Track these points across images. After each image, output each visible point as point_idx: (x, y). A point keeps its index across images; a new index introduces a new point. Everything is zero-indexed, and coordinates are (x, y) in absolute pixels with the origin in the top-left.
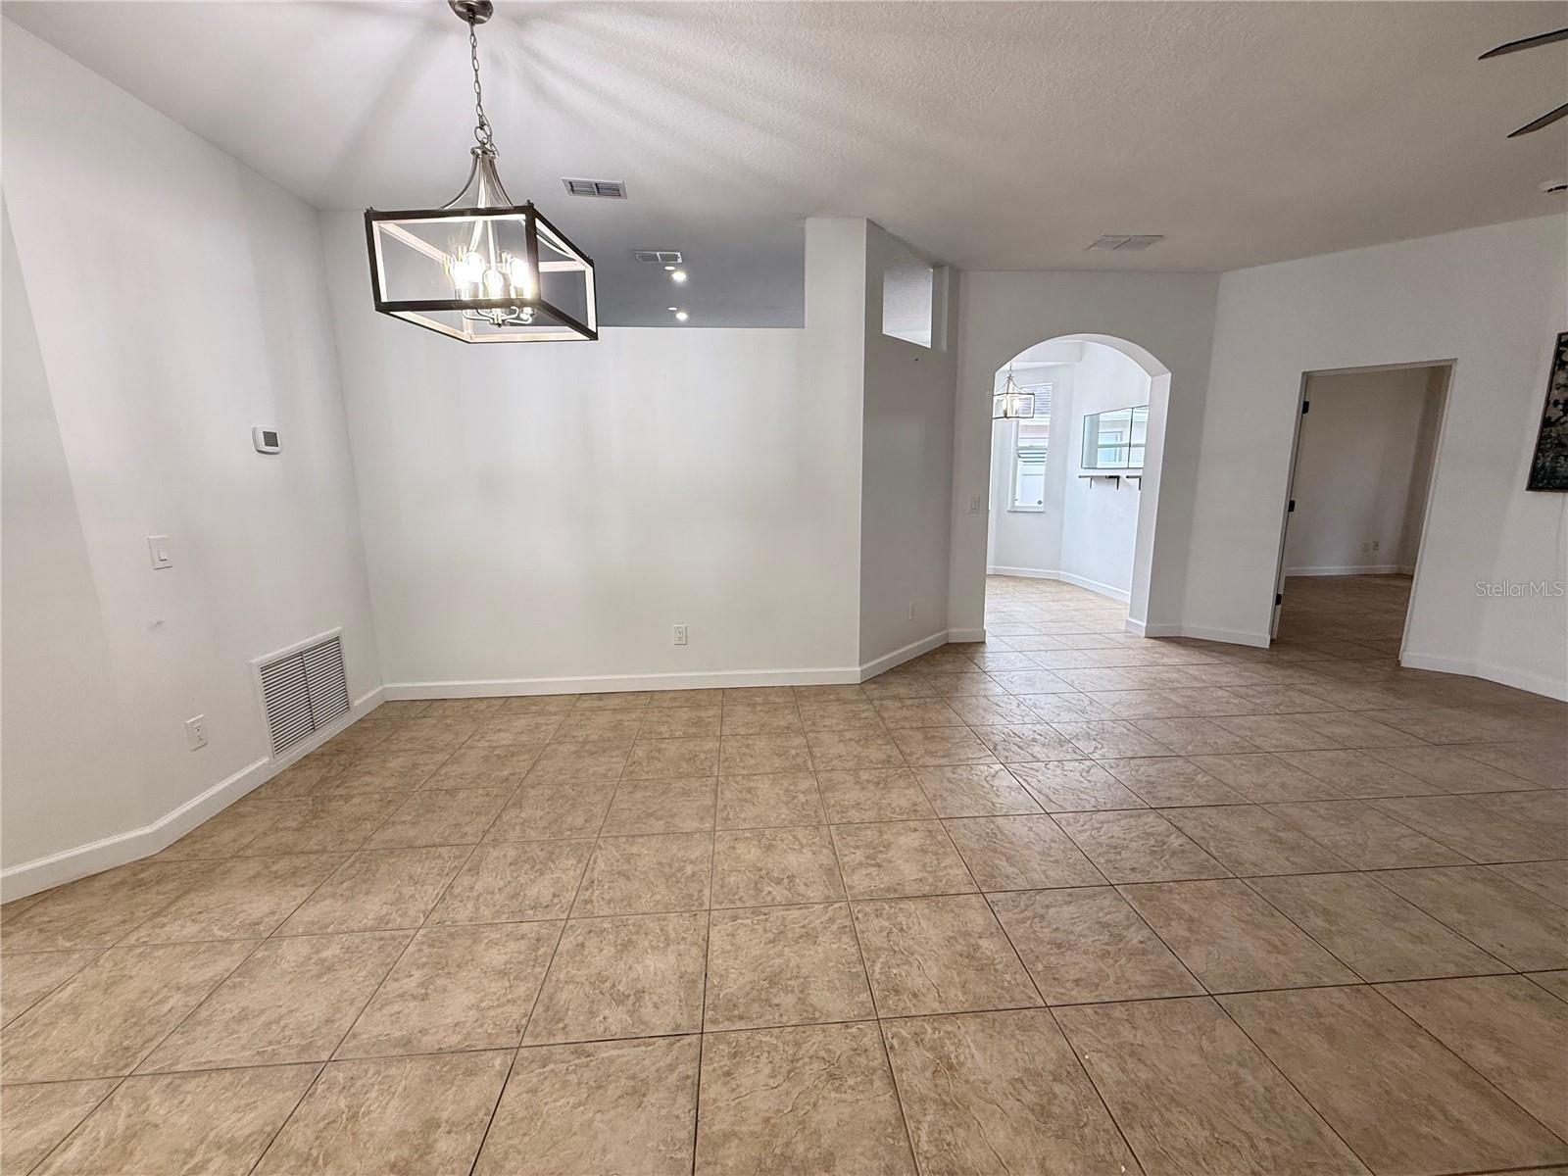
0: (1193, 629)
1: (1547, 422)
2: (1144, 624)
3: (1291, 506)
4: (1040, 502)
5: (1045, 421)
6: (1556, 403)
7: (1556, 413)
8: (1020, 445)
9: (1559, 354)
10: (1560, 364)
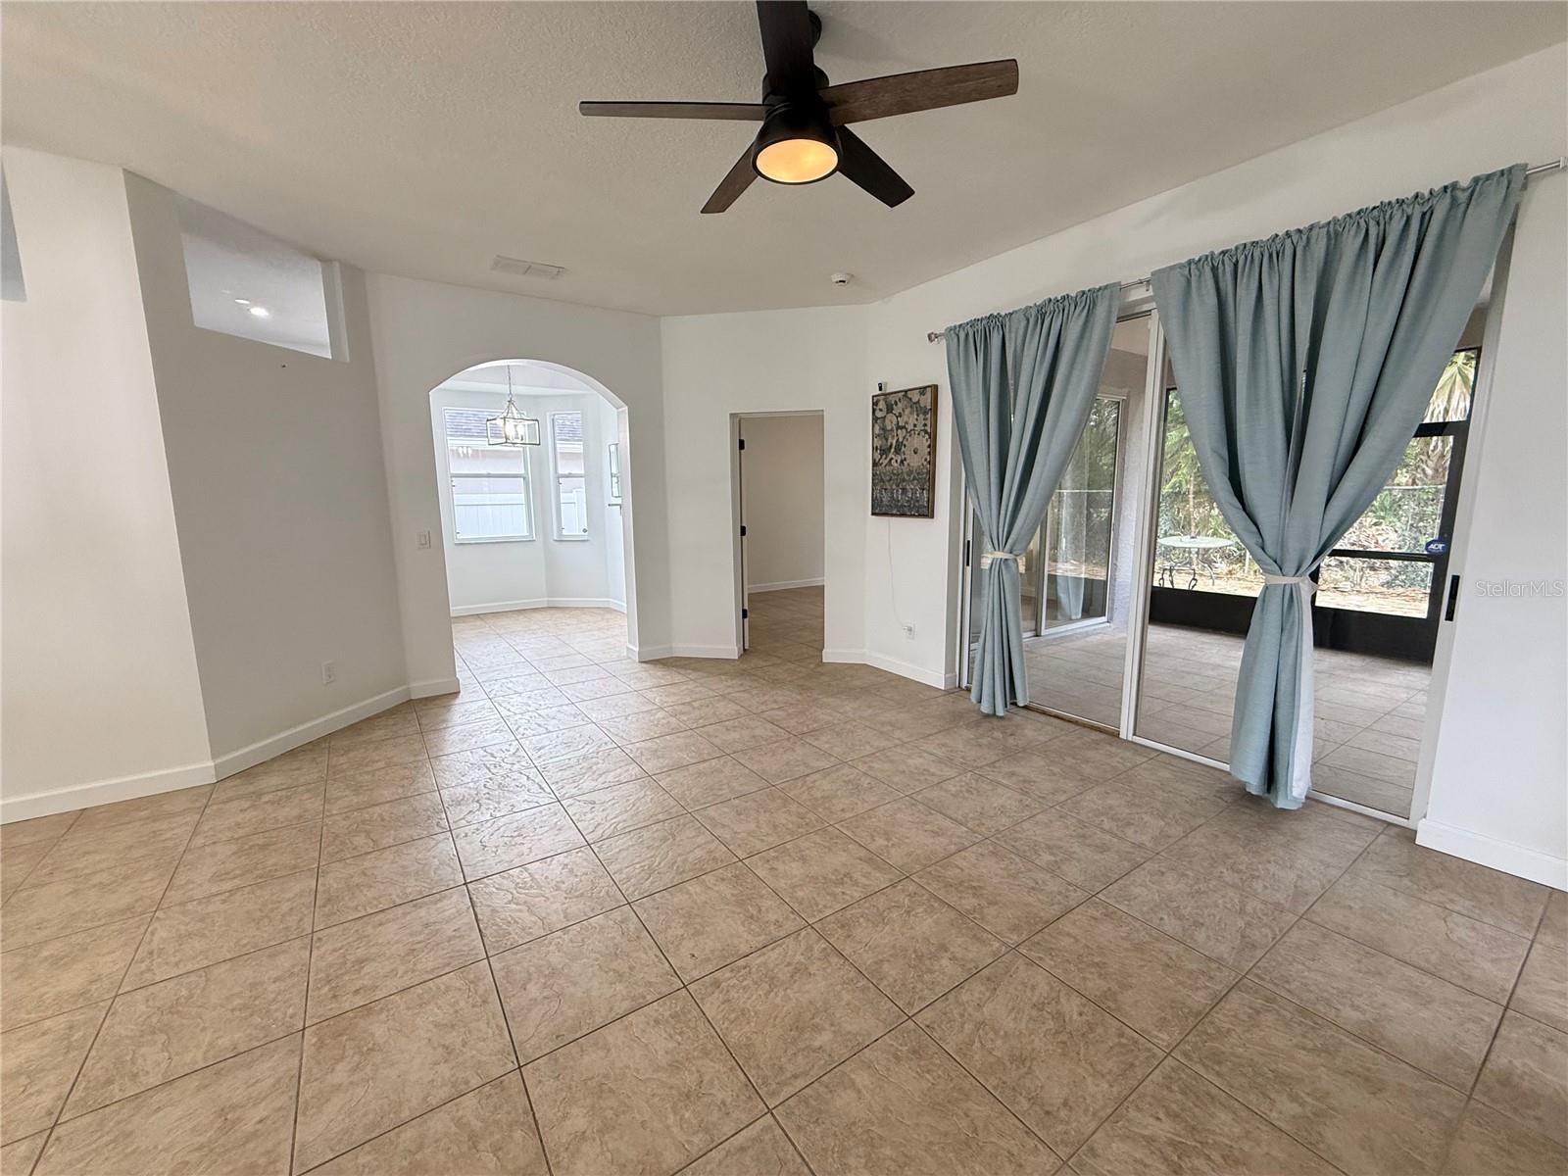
0: (684, 648)
1: (875, 464)
2: (637, 649)
3: (743, 531)
4: (585, 531)
5: (578, 447)
7: (877, 456)
8: (560, 472)
9: (874, 411)
10: (875, 419)
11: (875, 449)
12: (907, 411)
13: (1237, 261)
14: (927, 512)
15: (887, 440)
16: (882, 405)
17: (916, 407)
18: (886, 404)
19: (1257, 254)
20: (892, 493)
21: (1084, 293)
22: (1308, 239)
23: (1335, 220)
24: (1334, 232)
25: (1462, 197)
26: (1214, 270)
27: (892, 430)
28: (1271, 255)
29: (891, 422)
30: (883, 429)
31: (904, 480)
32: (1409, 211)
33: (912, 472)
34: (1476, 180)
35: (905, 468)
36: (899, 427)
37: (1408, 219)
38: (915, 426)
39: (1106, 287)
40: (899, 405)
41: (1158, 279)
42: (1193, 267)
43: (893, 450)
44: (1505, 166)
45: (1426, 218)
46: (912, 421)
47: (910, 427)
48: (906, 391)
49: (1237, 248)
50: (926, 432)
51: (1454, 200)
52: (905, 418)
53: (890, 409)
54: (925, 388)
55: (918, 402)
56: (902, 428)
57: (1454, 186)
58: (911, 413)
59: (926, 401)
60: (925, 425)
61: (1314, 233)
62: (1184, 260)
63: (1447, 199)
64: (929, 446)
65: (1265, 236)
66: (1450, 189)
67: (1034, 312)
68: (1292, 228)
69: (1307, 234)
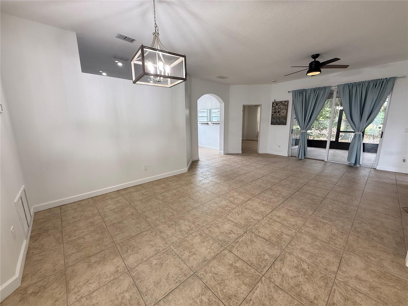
1: (272, 115)
6: (273, 112)
7: (273, 113)
9: (273, 105)
10: (273, 106)
11: (272, 112)
12: (281, 105)
13: (353, 85)
14: (285, 124)
15: (276, 110)
16: (275, 104)
17: (284, 105)
18: (276, 104)
19: (356, 84)
20: (277, 120)
21: (324, 87)
22: (365, 83)
23: (369, 81)
24: (369, 82)
25: (388, 80)
26: (349, 86)
27: (277, 108)
28: (358, 84)
29: (277, 107)
30: (275, 108)
31: (280, 118)
32: (380, 81)
33: (282, 116)
34: (390, 78)
35: (280, 116)
36: (279, 108)
37: (380, 82)
38: (283, 108)
39: (328, 87)
40: (279, 104)
41: (338, 86)
42: (345, 85)
43: (277, 112)
44: (394, 77)
45: (383, 82)
46: (282, 107)
47: (282, 108)
48: (281, 102)
49: (353, 83)
50: (286, 109)
51: (387, 80)
52: (281, 107)
53: (277, 105)
54: (286, 101)
55: (284, 104)
56: (280, 108)
57: (387, 78)
58: (283, 106)
59: (286, 103)
60: (286, 108)
61: (366, 82)
62: (343, 84)
63: (386, 80)
64: (286, 112)
65: (357, 81)
66: (386, 78)
67: (313, 89)
68: (362, 81)
69: (364, 82)
